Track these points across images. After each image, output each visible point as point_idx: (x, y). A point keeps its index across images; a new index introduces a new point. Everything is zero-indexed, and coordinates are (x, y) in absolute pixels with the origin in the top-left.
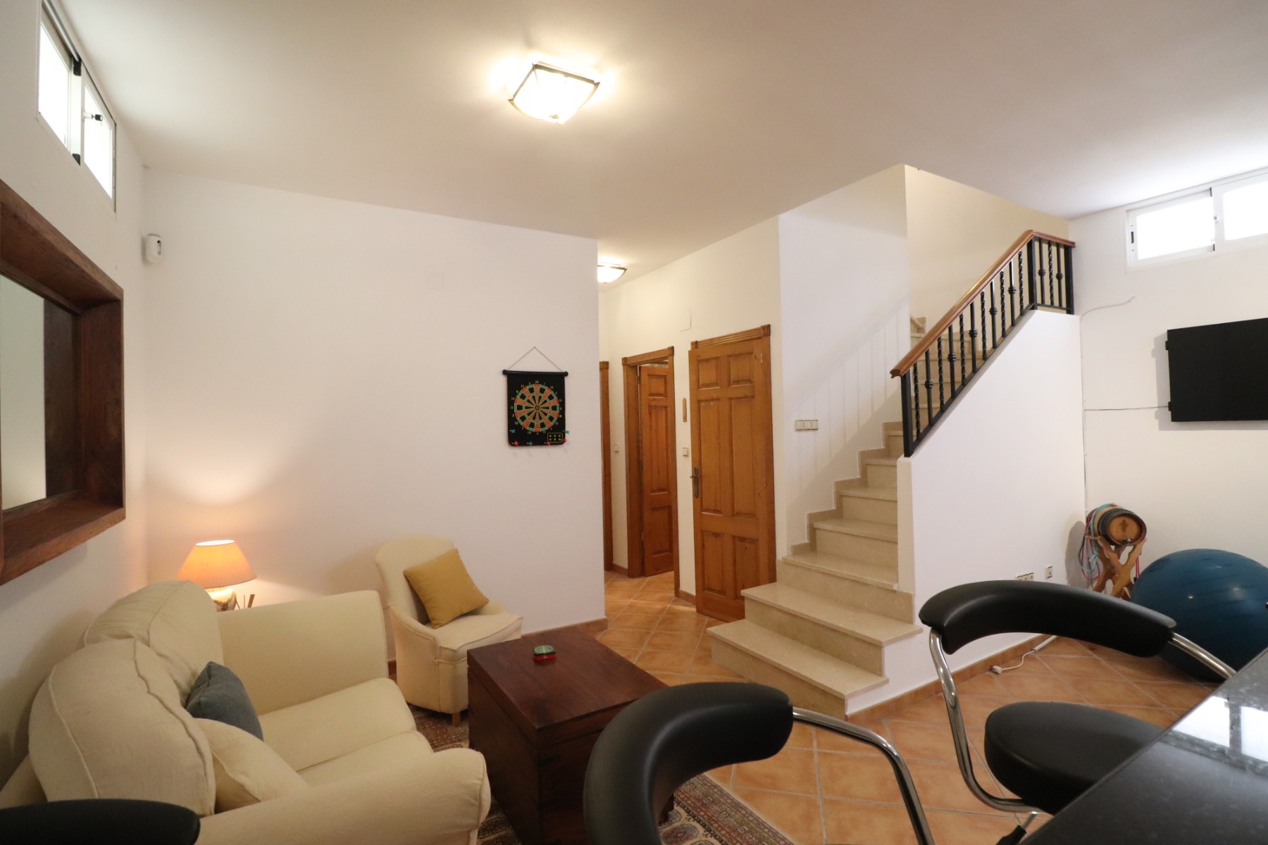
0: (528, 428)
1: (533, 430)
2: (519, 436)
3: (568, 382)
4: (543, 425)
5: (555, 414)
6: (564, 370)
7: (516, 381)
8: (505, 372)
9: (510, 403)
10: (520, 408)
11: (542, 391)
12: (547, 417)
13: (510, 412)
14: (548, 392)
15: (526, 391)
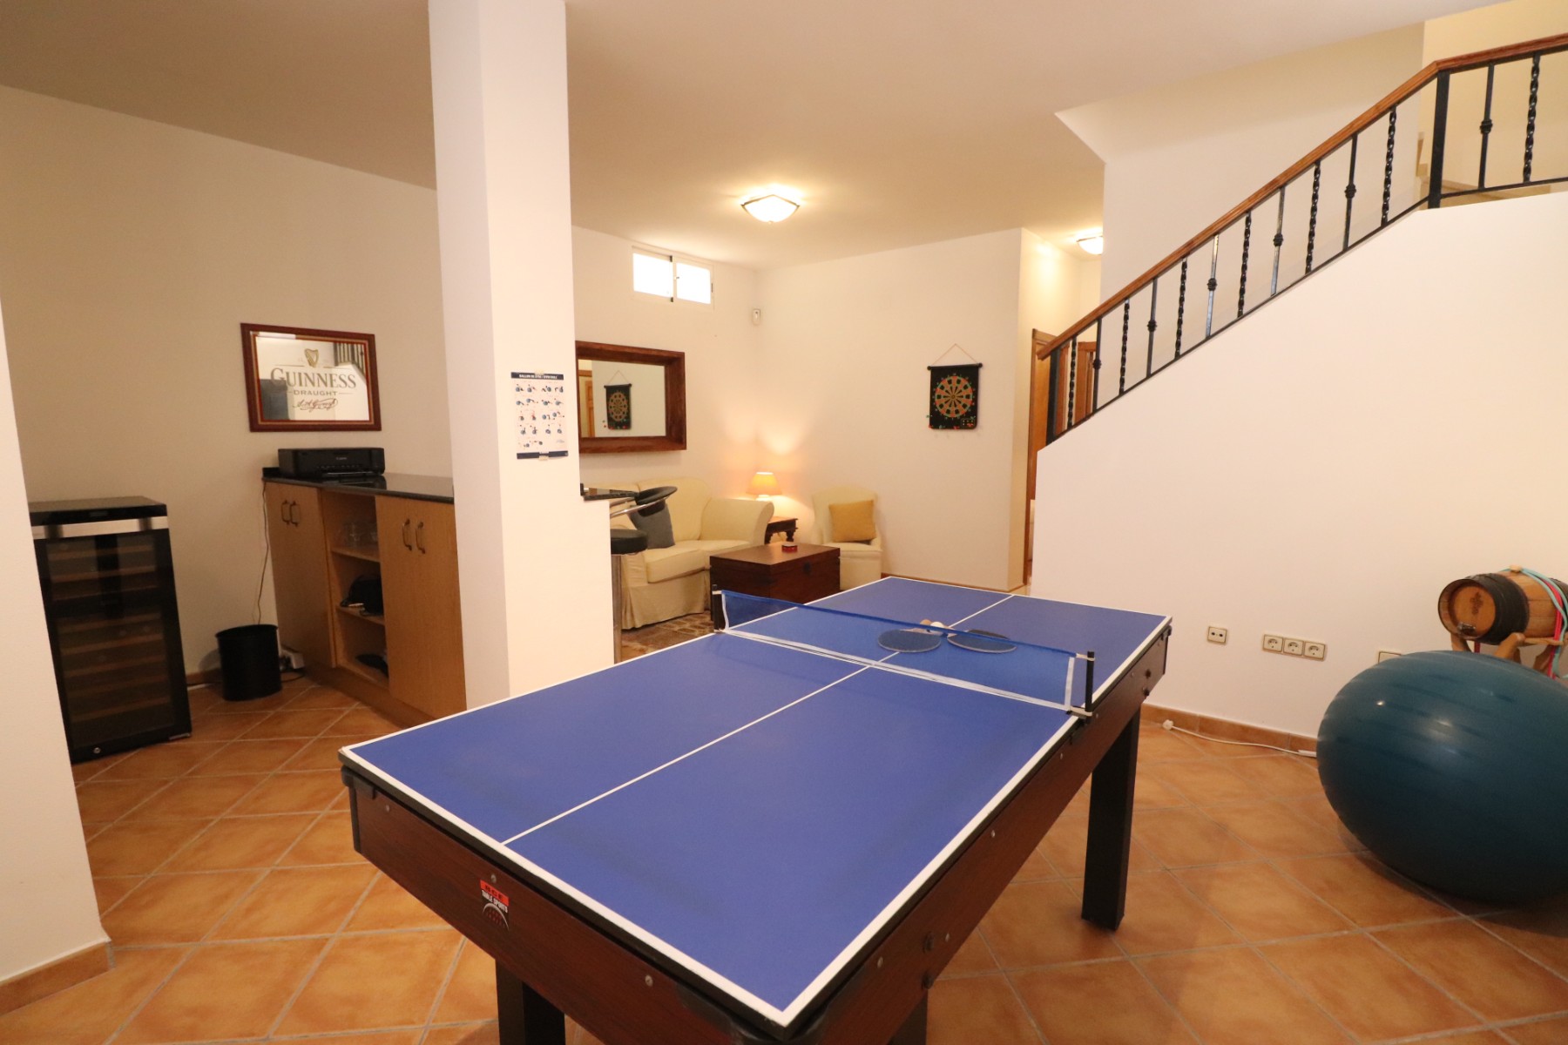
0: (945, 414)
1: (949, 416)
2: (938, 420)
3: (983, 373)
4: (957, 412)
5: (969, 402)
6: (978, 363)
7: (938, 374)
8: (929, 368)
9: (932, 393)
10: (939, 397)
11: (959, 382)
12: (961, 405)
13: (932, 401)
14: (964, 382)
15: (944, 382)
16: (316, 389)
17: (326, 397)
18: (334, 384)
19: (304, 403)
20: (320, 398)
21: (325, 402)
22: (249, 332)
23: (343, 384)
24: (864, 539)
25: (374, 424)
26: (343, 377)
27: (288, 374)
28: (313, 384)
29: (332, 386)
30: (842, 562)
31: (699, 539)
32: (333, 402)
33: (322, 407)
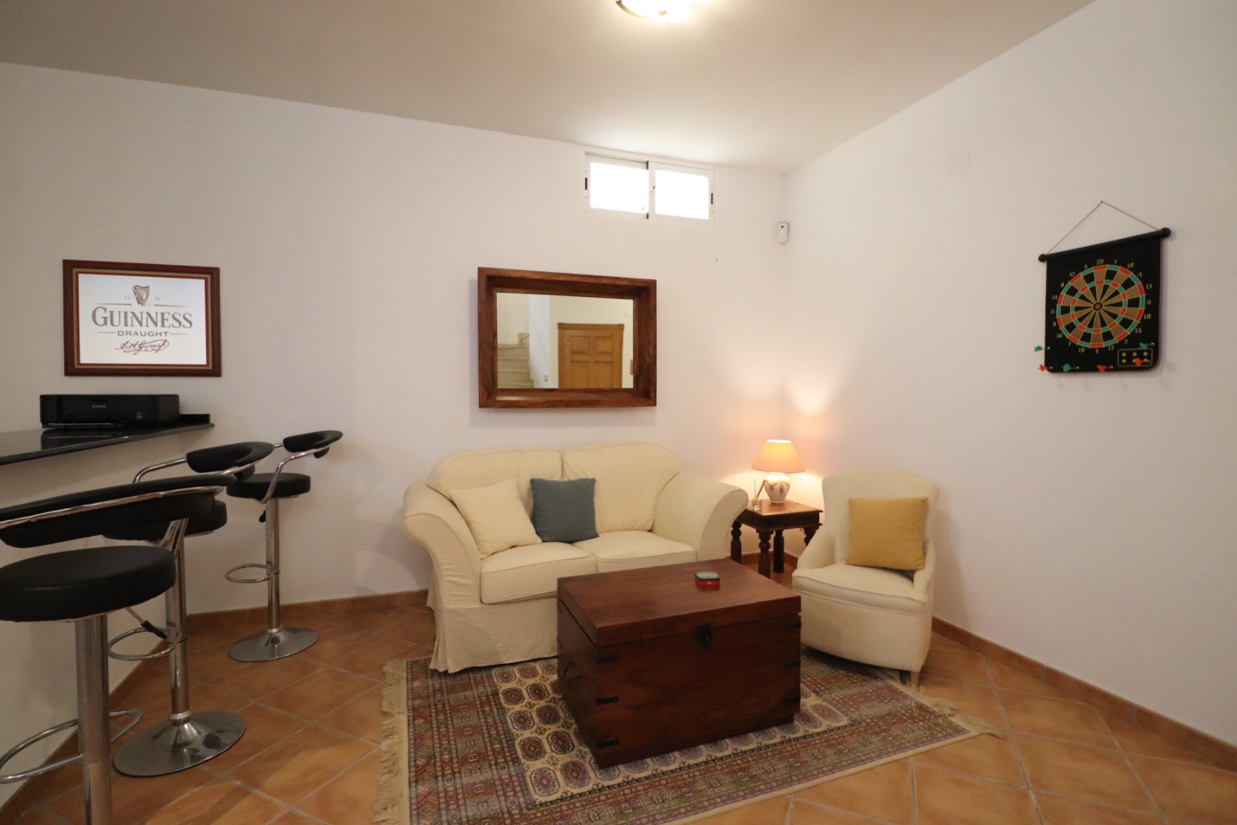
0: (1080, 343)
2: (1063, 355)
3: (1172, 252)
4: (1107, 336)
5: (1137, 315)
6: (1159, 226)
7: (1061, 267)
8: (1042, 258)
9: (1050, 304)
10: (1065, 310)
11: (1111, 274)
12: (1118, 321)
13: (1050, 319)
14: (1124, 274)
15: (1078, 281)
16: (144, 329)
17: (155, 338)
18: (166, 324)
19: (128, 345)
20: (148, 339)
21: (153, 344)
22: (72, 270)
23: (176, 324)
24: (901, 567)
25: (213, 369)
26: (177, 316)
27: (112, 313)
28: (141, 324)
29: (163, 325)
30: (803, 621)
31: (650, 531)
32: (164, 344)
33: (149, 349)
